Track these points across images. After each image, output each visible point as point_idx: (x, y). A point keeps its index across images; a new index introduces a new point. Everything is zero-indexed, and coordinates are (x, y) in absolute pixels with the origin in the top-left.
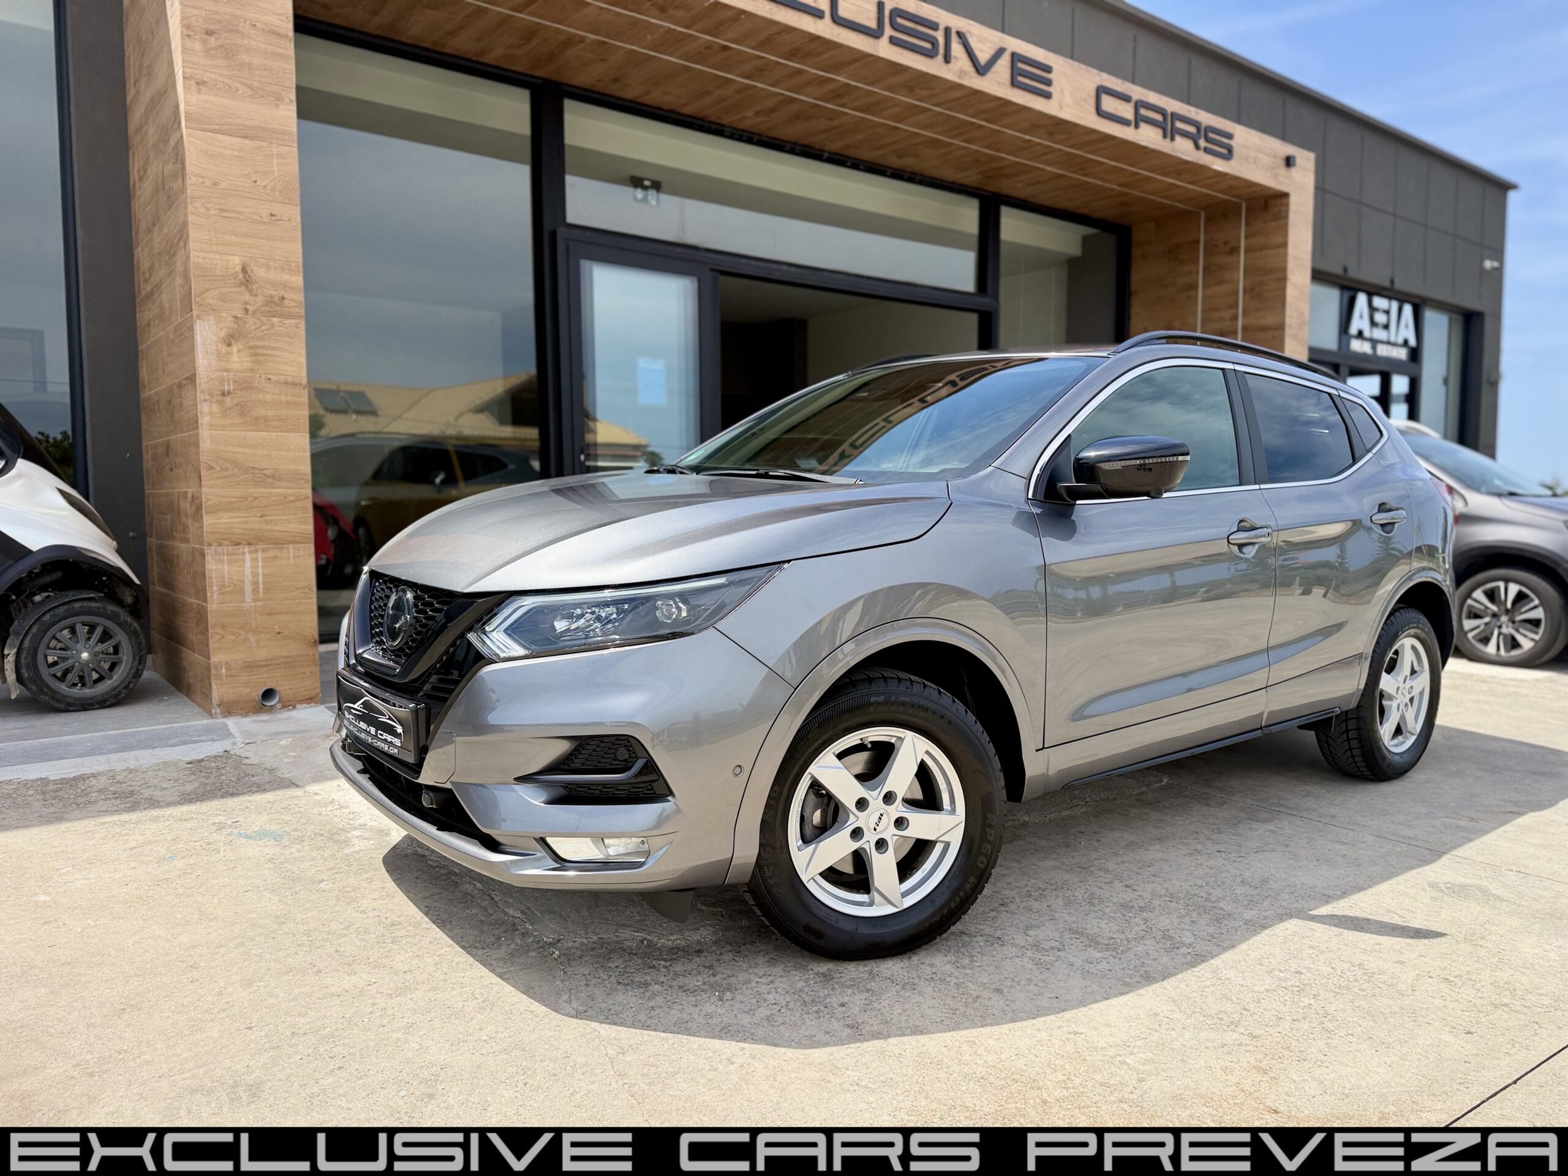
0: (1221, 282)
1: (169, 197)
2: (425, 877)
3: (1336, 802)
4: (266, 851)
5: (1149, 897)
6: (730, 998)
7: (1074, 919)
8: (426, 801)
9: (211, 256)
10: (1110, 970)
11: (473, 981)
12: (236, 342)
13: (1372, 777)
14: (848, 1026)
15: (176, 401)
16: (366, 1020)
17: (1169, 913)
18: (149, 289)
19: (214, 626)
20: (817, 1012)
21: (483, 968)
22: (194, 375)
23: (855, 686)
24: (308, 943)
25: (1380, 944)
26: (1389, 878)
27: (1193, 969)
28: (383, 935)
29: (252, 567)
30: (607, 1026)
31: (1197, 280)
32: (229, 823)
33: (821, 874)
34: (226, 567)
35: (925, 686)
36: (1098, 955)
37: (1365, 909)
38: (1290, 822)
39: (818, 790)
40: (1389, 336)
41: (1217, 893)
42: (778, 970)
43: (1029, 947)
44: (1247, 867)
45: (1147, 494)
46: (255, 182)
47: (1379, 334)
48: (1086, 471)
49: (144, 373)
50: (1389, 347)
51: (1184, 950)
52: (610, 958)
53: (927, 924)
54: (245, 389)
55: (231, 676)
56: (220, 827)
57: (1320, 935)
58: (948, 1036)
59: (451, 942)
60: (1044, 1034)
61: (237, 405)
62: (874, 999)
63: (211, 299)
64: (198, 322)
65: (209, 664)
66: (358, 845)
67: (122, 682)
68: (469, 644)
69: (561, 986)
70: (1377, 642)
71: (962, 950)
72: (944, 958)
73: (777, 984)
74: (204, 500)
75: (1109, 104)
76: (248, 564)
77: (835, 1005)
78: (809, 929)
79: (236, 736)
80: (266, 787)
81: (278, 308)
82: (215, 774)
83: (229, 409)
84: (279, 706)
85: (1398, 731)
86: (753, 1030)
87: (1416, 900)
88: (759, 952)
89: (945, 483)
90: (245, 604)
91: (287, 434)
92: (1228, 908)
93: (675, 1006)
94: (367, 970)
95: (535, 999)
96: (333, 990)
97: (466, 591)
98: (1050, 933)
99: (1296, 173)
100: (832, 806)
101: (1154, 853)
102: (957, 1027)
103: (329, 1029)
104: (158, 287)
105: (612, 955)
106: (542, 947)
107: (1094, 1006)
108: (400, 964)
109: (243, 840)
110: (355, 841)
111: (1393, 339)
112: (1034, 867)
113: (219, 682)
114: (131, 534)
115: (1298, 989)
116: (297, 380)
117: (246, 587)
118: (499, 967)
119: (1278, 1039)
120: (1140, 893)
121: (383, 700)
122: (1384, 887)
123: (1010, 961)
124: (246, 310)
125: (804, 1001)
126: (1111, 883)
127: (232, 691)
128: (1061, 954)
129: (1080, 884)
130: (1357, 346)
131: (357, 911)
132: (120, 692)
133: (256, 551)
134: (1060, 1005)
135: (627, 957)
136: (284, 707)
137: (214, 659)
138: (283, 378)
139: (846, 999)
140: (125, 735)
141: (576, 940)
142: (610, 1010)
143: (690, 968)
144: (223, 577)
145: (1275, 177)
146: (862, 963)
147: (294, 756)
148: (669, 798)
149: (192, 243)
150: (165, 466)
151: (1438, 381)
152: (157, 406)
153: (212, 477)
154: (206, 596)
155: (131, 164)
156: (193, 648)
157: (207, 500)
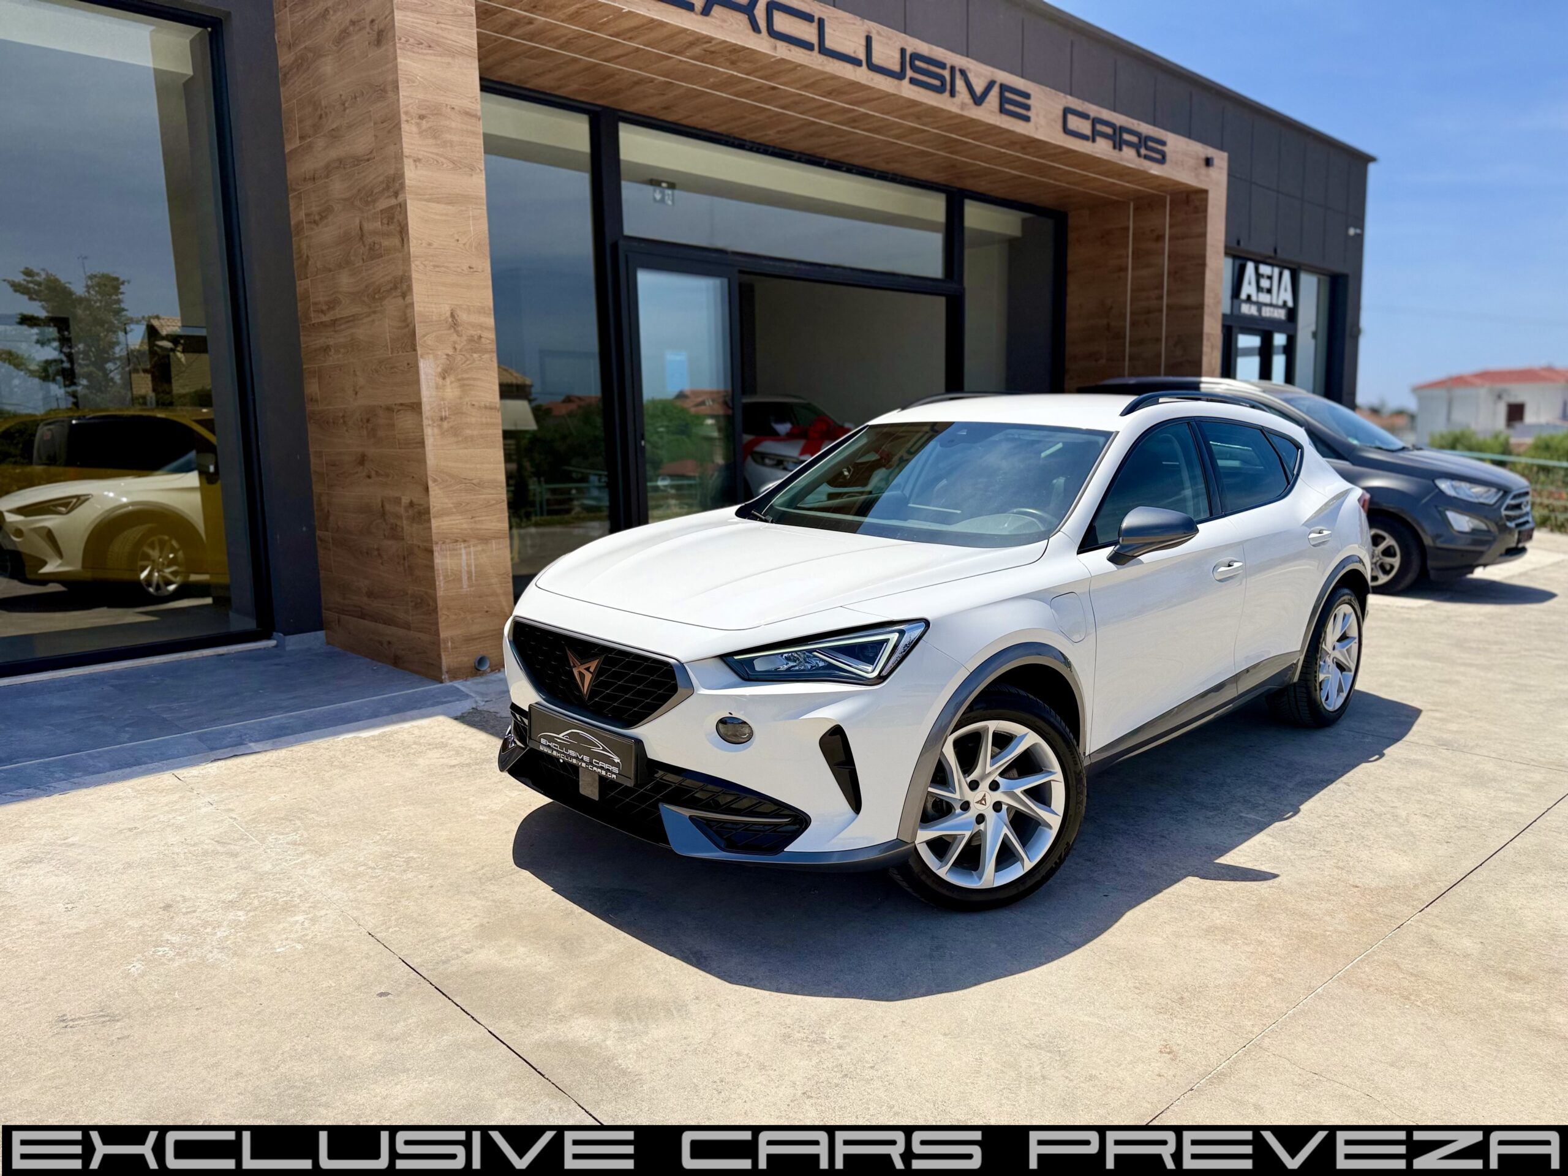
0: (1149, 266)
1: (372, 250)
9: (431, 305)
12: (449, 375)
15: (381, 421)
19: (441, 609)
22: (419, 403)
29: (467, 559)
31: (1127, 263)
34: (448, 561)
40: (1271, 299)
46: (458, 241)
47: (1264, 298)
50: (1272, 309)
54: (457, 414)
55: (454, 648)
61: (451, 427)
63: (430, 340)
64: (422, 360)
65: (438, 640)
74: (432, 505)
75: (1074, 122)
76: (464, 557)
79: (472, 694)
81: (477, 345)
83: (447, 431)
84: (489, 670)
90: (463, 590)
91: (487, 450)
99: (1213, 172)
111: (1274, 302)
113: (446, 653)
116: (493, 405)
117: (463, 576)
124: (455, 349)
127: (455, 660)
130: (1246, 309)
133: (469, 547)
136: (492, 671)
137: (443, 635)
138: (483, 404)
144: (447, 569)
145: (1197, 176)
149: (414, 295)
150: (357, 473)
151: (1310, 335)
152: (341, 421)
153: (436, 488)
154: (435, 584)
155: (292, 204)
156: (407, 626)
157: (434, 507)
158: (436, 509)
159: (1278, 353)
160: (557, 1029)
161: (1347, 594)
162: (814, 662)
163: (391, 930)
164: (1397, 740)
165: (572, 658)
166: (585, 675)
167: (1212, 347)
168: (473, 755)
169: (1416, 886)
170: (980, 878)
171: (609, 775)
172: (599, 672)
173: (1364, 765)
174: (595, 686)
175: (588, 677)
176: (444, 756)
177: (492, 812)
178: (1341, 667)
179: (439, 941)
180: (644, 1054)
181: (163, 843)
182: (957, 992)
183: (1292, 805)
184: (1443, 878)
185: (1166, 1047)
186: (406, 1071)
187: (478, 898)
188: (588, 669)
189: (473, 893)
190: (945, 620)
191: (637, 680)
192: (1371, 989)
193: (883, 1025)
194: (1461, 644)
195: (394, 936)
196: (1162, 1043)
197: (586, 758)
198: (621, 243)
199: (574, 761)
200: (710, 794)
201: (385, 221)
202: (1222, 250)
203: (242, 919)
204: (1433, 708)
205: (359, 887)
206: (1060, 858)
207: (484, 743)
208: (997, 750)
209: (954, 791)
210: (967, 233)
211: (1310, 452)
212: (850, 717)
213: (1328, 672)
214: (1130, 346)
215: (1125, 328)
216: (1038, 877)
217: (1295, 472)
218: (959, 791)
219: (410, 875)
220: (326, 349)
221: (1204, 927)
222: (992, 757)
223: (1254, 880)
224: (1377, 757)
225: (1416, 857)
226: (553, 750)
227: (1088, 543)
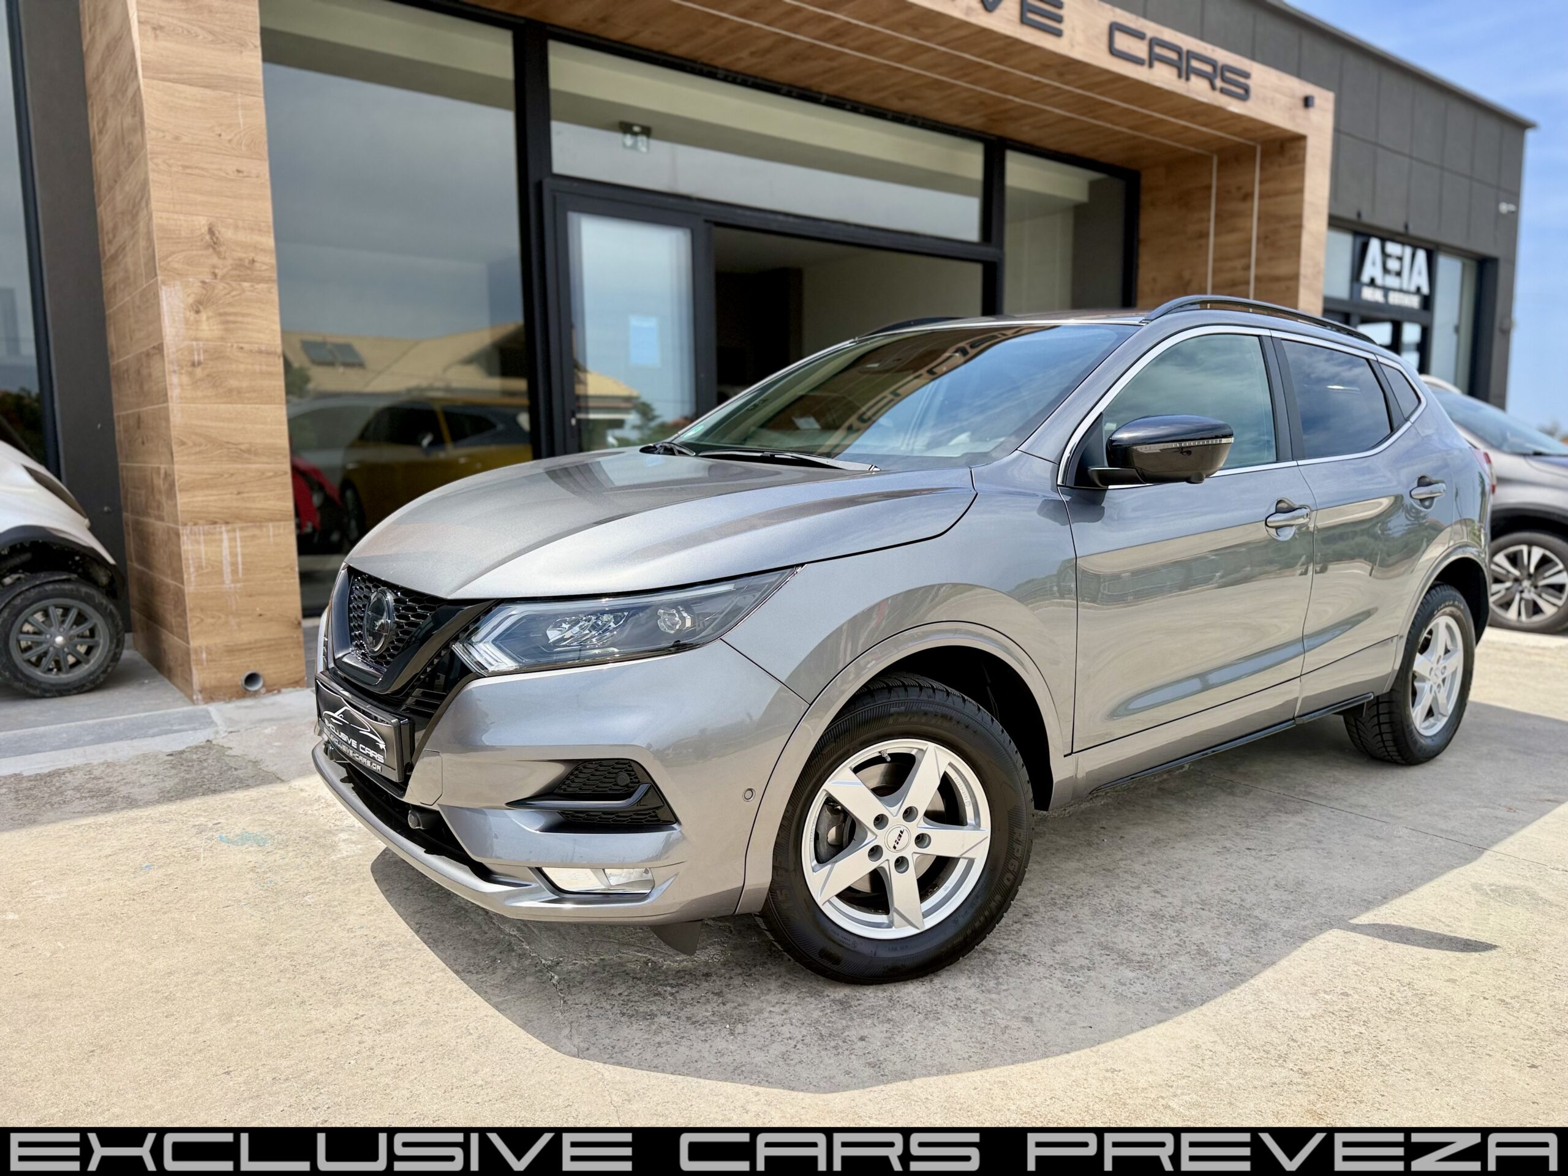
0: (1234, 230)
1: (129, 153)
2: (416, 887)
3: (1365, 790)
4: (248, 858)
5: (1180, 904)
6: (741, 1031)
7: (1102, 931)
8: (412, 822)
9: (175, 216)
10: (1145, 993)
11: (467, 1013)
12: (205, 308)
13: (1403, 762)
14: (869, 1064)
15: (145, 372)
16: (353, 1062)
17: (1202, 924)
18: (113, 251)
19: (191, 610)
20: (836, 1048)
21: (478, 997)
22: (162, 344)
23: (873, 696)
24: (291, 968)
25: (1428, 959)
26: (1430, 879)
27: (1233, 991)
28: (371, 958)
29: (230, 547)
30: (611, 1067)
31: (1208, 228)
32: (210, 825)
33: (840, 896)
34: (203, 548)
35: (948, 694)
36: (1131, 975)
37: (1408, 917)
38: (1320, 814)
39: (833, 806)
40: (1401, 283)
41: (1251, 898)
42: (791, 997)
43: (1057, 967)
44: (1280, 867)
45: (1188, 480)
46: (220, 135)
47: (1392, 281)
48: (1119, 453)
49: (112, 339)
50: (1401, 295)
51: (1221, 968)
52: (612, 984)
53: (950, 946)
54: (217, 359)
55: (212, 661)
56: (201, 830)
57: (1364, 948)
58: (976, 1075)
59: (444, 965)
60: (1080, 1072)
61: (208, 376)
62: (896, 1031)
63: (176, 262)
64: (164, 288)
65: (188, 649)
66: (345, 850)
67: (100, 666)
68: (453, 654)
69: (561, 1017)
70: (1413, 623)
71: (986, 970)
72: (969, 981)
73: (792, 1014)
74: (176, 477)
75: (1122, 42)
76: (226, 544)
77: (854, 1038)
78: (825, 954)
79: (219, 722)
80: (250, 782)
81: (249, 272)
82: (197, 767)
83: (202, 380)
84: (263, 691)
85: (1430, 713)
86: (767, 1070)
87: (1461, 906)
88: (771, 975)
89: (969, 470)
90: (224, 586)
91: (263, 406)
92: (1264, 916)
93: (685, 1042)
94: (354, 1000)
95: (533, 1035)
96: (318, 1025)
97: (449, 597)
98: (1078, 949)
99: (1314, 114)
100: (848, 822)
101: (1181, 852)
102: (985, 1065)
103: (312, 1074)
104: (122, 248)
105: (614, 981)
106: (540, 971)
107: (1129, 1037)
108: (390, 992)
109: (225, 846)
110: (342, 845)
111: (1405, 287)
112: (1056, 870)
113: (199, 667)
114: (106, 509)
115: (1345, 1014)
116: (273, 349)
117: (224, 568)
118: (493, 994)
119: (1330, 1077)
120: (1170, 900)
121: (364, 713)
122: (1425, 890)
123: (1038, 984)
124: (215, 275)
125: (821, 1035)
126: (1138, 887)
127: (213, 676)
128: (1092, 974)
129: (1106, 890)
130: (1370, 295)
131: (344, 929)
132: (98, 677)
133: (234, 530)
134: (1096, 1036)
135: (630, 982)
136: (269, 691)
137: (194, 643)
138: (256, 347)
139: (865, 1032)
140: (102, 725)
141: (576, 962)
142: (613, 1047)
143: (698, 996)
144: (201, 559)
145: (1293, 118)
146: (881, 987)
147: (279, 747)
148: (675, 826)
150: (138, 439)
151: (1450, 329)
152: (127, 376)
153: (184, 453)
154: (182, 576)
155: (90, 115)
156: (172, 630)
158: (181, 480)
159: (1410, 350)
198: (549, 182)
210: (1009, 194)
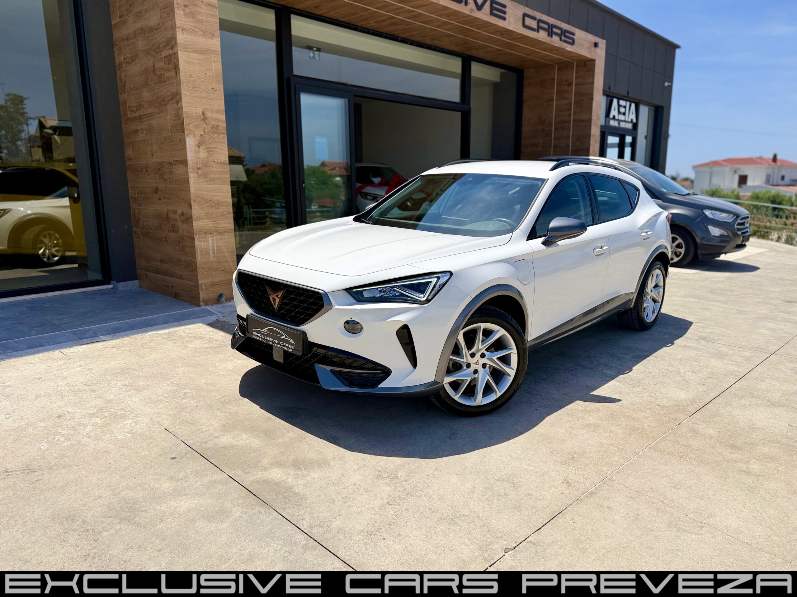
0: (564, 98)
1: (160, 78)
9: (191, 108)
12: (202, 146)
15: (165, 170)
18: (135, 115)
19: (199, 269)
22: (186, 160)
31: (553, 97)
34: (202, 244)
40: (625, 118)
46: (206, 74)
47: (622, 117)
50: (625, 123)
54: (206, 166)
55: (207, 289)
61: (203, 173)
63: (191, 127)
64: (187, 137)
65: (197, 285)
75: (528, 21)
76: (211, 242)
79: (216, 313)
81: (216, 130)
83: (200, 175)
84: (224, 301)
90: (210, 259)
91: (222, 186)
99: (598, 50)
111: (627, 120)
113: (202, 292)
116: (225, 162)
117: (210, 252)
124: (205, 132)
127: (207, 295)
130: (613, 123)
133: (213, 236)
137: (200, 282)
138: (219, 161)
144: (202, 248)
145: (590, 52)
149: (183, 103)
150: (153, 197)
151: (644, 137)
152: (145, 170)
153: (195, 205)
154: (195, 256)
155: (116, 53)
156: (181, 277)
157: (194, 215)
158: (195, 216)
159: (628, 147)
160: (263, 474)
161: (659, 264)
162: (394, 293)
163: (177, 427)
164: (681, 337)
165: (269, 291)
166: (276, 299)
167: (595, 141)
168: (217, 343)
169: (688, 405)
170: (475, 401)
171: (289, 350)
172: (283, 298)
173: (664, 348)
174: (282, 305)
175: (277, 300)
176: (203, 343)
177: (228, 370)
178: (654, 301)
179: (202, 432)
180: (308, 485)
181: (56, 385)
182: (463, 455)
183: (629, 367)
184: (701, 401)
185: (565, 480)
186: (186, 495)
187: (222, 412)
188: (277, 296)
189: (219, 409)
190: (460, 272)
191: (303, 302)
192: (665, 453)
193: (427, 470)
194: (712, 291)
195: (178, 430)
196: (564, 478)
197: (277, 342)
198: (292, 78)
199: (271, 343)
200: (341, 359)
201: (167, 62)
202: (601, 92)
203: (99, 422)
204: (698, 321)
205: (160, 407)
206: (514, 391)
207: (223, 337)
208: (484, 338)
209: (463, 358)
210: (472, 79)
211: (643, 193)
212: (412, 320)
213: (648, 303)
214: (554, 140)
215: (552, 131)
216: (503, 400)
217: (635, 202)
218: (466, 358)
219: (186, 401)
220: (136, 131)
221: (585, 424)
222: (482, 341)
223: (609, 402)
224: (670, 344)
225: (688, 391)
226: (259, 337)
227: (532, 235)
